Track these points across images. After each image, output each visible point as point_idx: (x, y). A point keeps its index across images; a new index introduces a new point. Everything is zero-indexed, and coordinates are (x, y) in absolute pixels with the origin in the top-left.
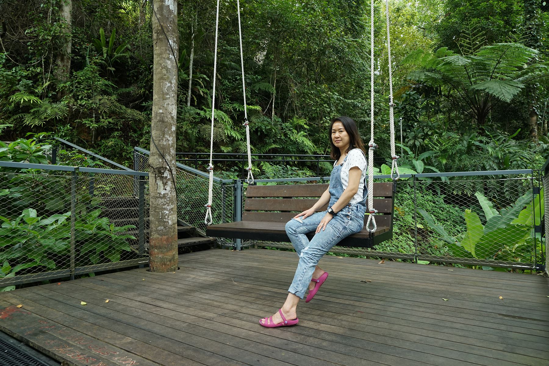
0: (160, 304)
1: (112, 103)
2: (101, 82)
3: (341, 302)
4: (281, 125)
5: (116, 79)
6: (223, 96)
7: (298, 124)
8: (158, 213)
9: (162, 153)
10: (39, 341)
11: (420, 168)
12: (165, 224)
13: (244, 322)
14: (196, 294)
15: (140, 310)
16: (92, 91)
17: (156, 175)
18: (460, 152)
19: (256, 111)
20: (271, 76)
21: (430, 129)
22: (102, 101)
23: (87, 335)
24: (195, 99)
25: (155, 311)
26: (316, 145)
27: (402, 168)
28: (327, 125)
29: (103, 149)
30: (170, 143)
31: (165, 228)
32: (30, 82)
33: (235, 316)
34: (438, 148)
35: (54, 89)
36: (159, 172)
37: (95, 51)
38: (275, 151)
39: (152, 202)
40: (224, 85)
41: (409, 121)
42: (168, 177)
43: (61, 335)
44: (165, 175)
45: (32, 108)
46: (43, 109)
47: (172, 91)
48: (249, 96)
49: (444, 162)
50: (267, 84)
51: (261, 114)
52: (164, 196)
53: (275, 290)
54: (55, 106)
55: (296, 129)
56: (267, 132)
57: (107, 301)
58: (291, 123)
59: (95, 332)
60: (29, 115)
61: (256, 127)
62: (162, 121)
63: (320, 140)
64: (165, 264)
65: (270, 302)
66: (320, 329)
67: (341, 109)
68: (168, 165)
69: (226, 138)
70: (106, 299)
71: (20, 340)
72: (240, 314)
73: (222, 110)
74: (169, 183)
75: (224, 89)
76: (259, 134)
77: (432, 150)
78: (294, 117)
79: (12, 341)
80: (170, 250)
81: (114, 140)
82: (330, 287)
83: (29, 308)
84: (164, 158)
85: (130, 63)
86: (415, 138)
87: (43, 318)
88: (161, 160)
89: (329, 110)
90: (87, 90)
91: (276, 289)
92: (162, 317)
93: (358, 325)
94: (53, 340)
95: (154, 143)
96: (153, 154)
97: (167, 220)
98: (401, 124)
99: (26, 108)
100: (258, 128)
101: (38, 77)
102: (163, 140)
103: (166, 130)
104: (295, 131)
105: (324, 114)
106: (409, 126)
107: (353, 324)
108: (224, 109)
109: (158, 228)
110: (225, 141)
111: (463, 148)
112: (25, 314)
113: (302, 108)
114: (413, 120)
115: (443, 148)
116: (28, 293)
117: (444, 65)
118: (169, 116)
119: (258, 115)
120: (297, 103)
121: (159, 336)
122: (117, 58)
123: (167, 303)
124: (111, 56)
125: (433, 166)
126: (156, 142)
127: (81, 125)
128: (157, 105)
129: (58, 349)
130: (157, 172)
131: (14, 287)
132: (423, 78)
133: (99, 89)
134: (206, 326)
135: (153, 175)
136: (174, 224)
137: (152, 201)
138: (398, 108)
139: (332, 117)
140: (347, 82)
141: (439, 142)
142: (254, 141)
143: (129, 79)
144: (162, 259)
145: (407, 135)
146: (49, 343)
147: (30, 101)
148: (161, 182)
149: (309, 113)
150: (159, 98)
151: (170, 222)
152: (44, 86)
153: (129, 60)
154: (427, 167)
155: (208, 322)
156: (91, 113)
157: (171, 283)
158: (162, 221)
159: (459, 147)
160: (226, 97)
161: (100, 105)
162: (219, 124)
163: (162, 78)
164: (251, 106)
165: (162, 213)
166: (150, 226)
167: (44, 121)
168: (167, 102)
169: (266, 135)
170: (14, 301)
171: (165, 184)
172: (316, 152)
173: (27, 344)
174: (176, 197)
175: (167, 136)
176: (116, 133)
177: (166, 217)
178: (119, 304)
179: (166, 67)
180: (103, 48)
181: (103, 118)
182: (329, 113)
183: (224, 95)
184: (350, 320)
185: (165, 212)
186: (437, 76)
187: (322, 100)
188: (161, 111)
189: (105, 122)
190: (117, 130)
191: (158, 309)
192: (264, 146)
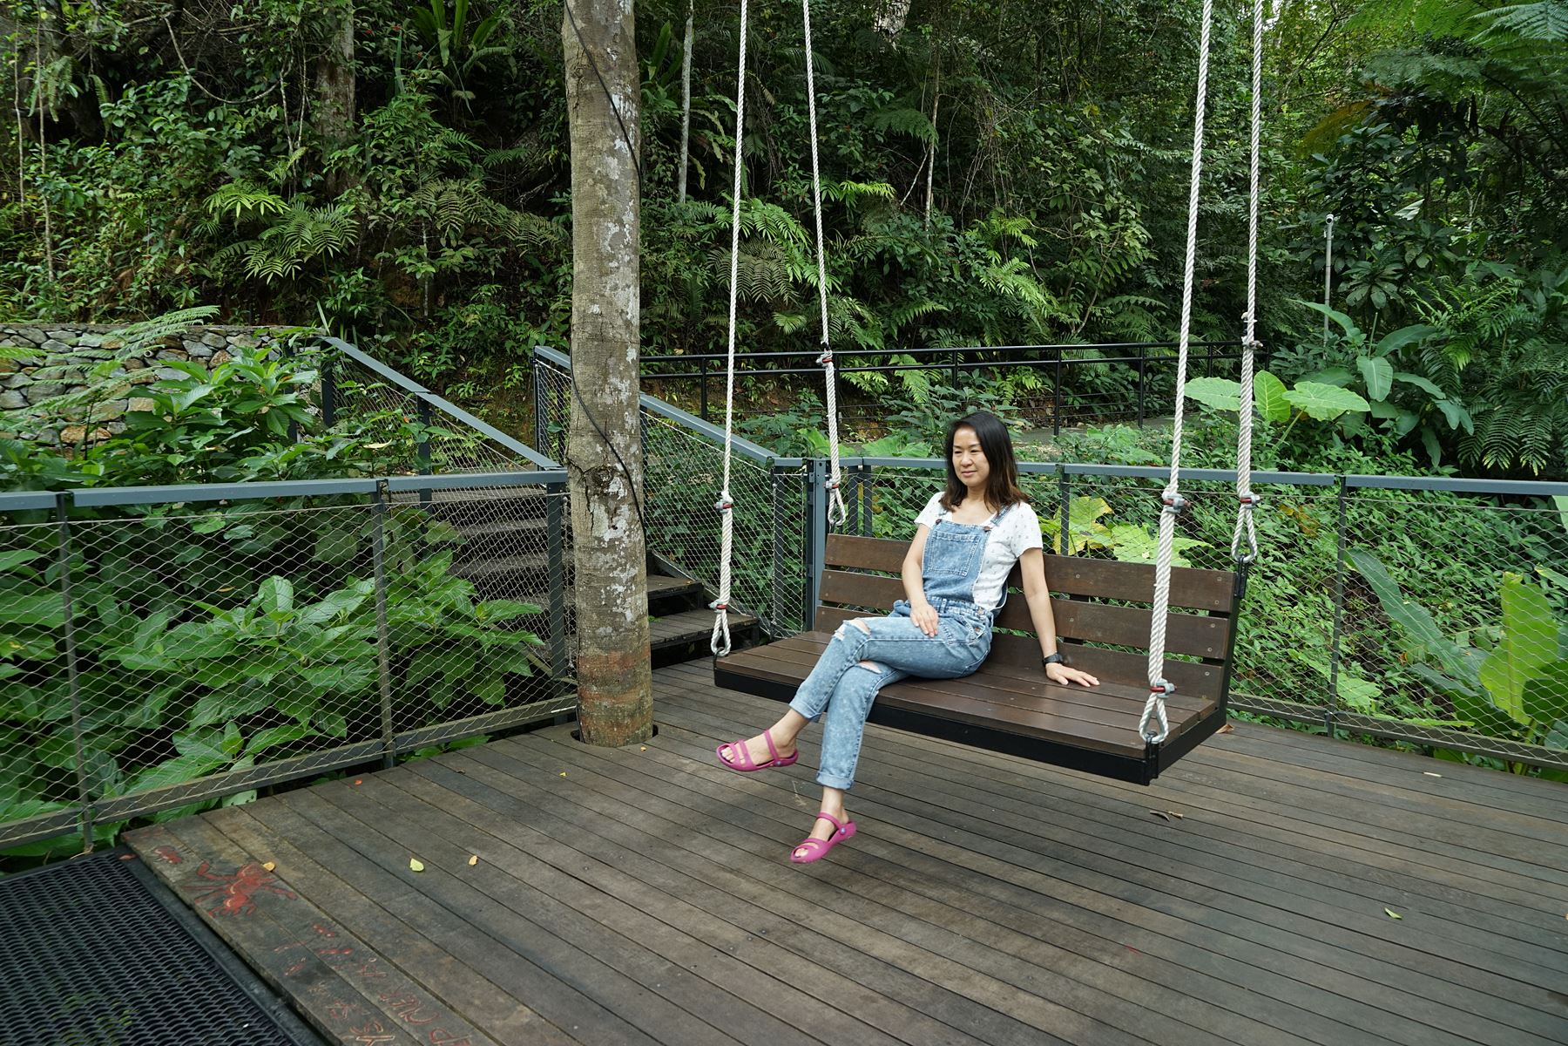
0: (604, 878)
1: (469, 203)
2: (437, 143)
3: (1083, 903)
4: (952, 240)
5: (478, 122)
6: (780, 155)
7: (1004, 231)
8: (597, 590)
9: (602, 427)
10: (316, 1000)
11: (1380, 383)
12: (614, 619)
13: (814, 970)
14: (697, 843)
15: (553, 902)
16: (416, 167)
17: (587, 488)
18: (1521, 332)
19: (877, 196)
20: (923, 86)
21: (1426, 251)
22: (443, 199)
23: (425, 989)
24: (701, 170)
25: (591, 907)
26: (1057, 296)
27: (1322, 386)
28: (1093, 235)
29: (453, 334)
30: (624, 396)
31: (615, 629)
32: (253, 150)
33: (791, 941)
34: (1445, 317)
35: (318, 167)
36: (596, 481)
37: (417, 44)
38: (933, 319)
39: (580, 560)
40: (783, 123)
41: (1357, 220)
42: (621, 495)
43: (367, 987)
44: (613, 489)
45: (265, 227)
46: (291, 229)
47: (625, 247)
48: (857, 155)
49: (1462, 361)
50: (910, 113)
51: (894, 207)
52: (612, 546)
53: (907, 838)
54: (322, 216)
55: (997, 248)
56: (909, 263)
57: (473, 861)
58: (982, 231)
59: (444, 978)
60: (260, 247)
61: (879, 250)
62: (600, 337)
63: (1069, 279)
64: (619, 725)
65: (888, 889)
66: (1015, 1014)
67: (1140, 179)
68: (620, 461)
69: (789, 289)
70: (471, 849)
71: (275, 990)
72: (806, 936)
73: (774, 200)
74: (625, 508)
75: (784, 136)
76: (886, 269)
77: (1426, 322)
78: (993, 214)
79: (256, 991)
80: (631, 687)
81: (479, 307)
82: (1060, 835)
83: (291, 875)
84: (607, 441)
85: (515, 70)
86: (1373, 279)
87: (325, 917)
88: (599, 449)
89: (1099, 187)
90: (401, 166)
91: (910, 836)
92: (607, 933)
93: (1121, 1006)
94: (349, 1001)
95: (580, 399)
96: (578, 434)
97: (620, 610)
98: (1329, 234)
99: (252, 227)
100: (884, 251)
101: (274, 132)
102: (603, 390)
103: (611, 362)
104: (994, 256)
105: (1085, 200)
106: (1355, 238)
107: (1108, 1002)
108: (784, 198)
109: (598, 631)
110: (786, 298)
111: (1530, 317)
112: (282, 897)
113: (1020, 185)
114: (1372, 219)
115: (1463, 316)
116: (288, 814)
117: (1492, 33)
118: (620, 322)
119: (883, 211)
120: (1003, 167)
121: (597, 1008)
122: (481, 59)
123: (621, 877)
124: (460, 54)
125: (1425, 375)
126: (587, 397)
127: (391, 267)
128: (584, 290)
129: (361, 1035)
130: (590, 481)
131: (254, 793)
132: (1414, 75)
133: (434, 163)
134: (715, 977)
135: (580, 490)
136: (639, 618)
137: (578, 557)
138: (1324, 181)
139: (1108, 207)
140: (1165, 89)
141: (1449, 299)
142: (872, 290)
143: (515, 117)
144: (611, 712)
145: (1346, 268)
146: (339, 1012)
147: (256, 208)
148: (603, 508)
149: (1037, 195)
150: (590, 269)
151: (630, 615)
152: (291, 162)
153: (512, 61)
154: (1405, 378)
155: (721, 964)
156: (417, 230)
157: (634, 793)
158: (607, 613)
159: (1518, 312)
160: (791, 158)
161: (438, 208)
162: (770, 249)
163: (595, 212)
164: (862, 186)
165: (607, 592)
166: (578, 622)
167: (297, 264)
168: (611, 281)
169: (910, 273)
170: (256, 844)
171: (613, 513)
172: (1058, 317)
173: (291, 1006)
174: (643, 543)
175: (613, 380)
176: (485, 290)
177: (619, 601)
178: (502, 873)
179: (604, 179)
180: (440, 31)
181: (449, 245)
182: (1101, 194)
183: (784, 154)
184: (1100, 982)
185: (614, 587)
186: (1465, 68)
187: (1081, 154)
188: (596, 309)
189: (453, 258)
190: (488, 279)
191: (598, 899)
192: (900, 306)
